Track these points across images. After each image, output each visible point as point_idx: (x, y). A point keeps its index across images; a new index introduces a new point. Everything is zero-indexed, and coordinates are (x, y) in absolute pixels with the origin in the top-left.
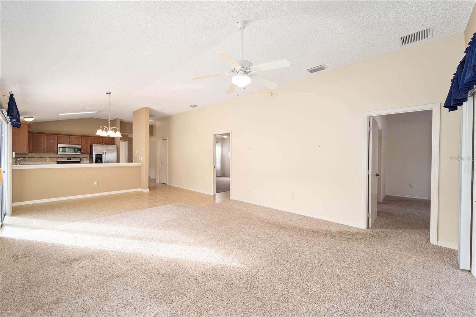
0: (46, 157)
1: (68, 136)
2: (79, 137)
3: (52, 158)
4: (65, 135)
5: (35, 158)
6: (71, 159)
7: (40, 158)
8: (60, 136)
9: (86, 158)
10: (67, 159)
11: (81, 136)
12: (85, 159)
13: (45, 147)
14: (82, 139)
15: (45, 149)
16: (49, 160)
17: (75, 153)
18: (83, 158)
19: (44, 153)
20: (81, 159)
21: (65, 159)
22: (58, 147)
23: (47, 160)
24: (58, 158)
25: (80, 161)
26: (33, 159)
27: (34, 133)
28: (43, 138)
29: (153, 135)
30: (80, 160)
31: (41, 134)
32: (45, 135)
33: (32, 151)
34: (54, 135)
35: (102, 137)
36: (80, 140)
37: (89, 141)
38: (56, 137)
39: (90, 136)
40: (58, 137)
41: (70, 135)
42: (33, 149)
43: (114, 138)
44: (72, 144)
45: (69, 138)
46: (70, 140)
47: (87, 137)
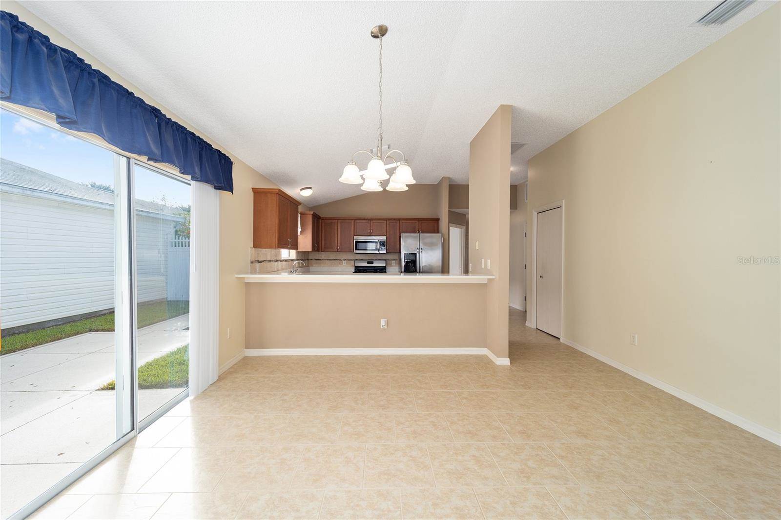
0: (342, 259)
1: (368, 221)
2: (384, 221)
3: (349, 260)
4: (364, 219)
5: (329, 260)
6: (372, 263)
7: (335, 261)
8: (358, 221)
9: (395, 261)
10: (368, 263)
11: (386, 220)
12: (393, 261)
13: (339, 242)
14: (388, 226)
15: (339, 245)
16: (345, 264)
17: (377, 252)
18: (391, 260)
19: (337, 251)
20: (388, 262)
21: (365, 262)
23: (343, 264)
24: (357, 260)
25: (385, 267)
26: (326, 261)
27: (325, 219)
28: (336, 226)
30: (385, 265)
31: (334, 221)
32: (339, 221)
33: (324, 248)
34: (350, 221)
35: (419, 220)
36: (385, 226)
37: (398, 228)
38: (353, 223)
39: (399, 220)
40: (356, 223)
41: (371, 220)
42: (324, 246)
43: (439, 220)
44: (373, 234)
45: (370, 225)
46: (371, 229)
47: (394, 220)
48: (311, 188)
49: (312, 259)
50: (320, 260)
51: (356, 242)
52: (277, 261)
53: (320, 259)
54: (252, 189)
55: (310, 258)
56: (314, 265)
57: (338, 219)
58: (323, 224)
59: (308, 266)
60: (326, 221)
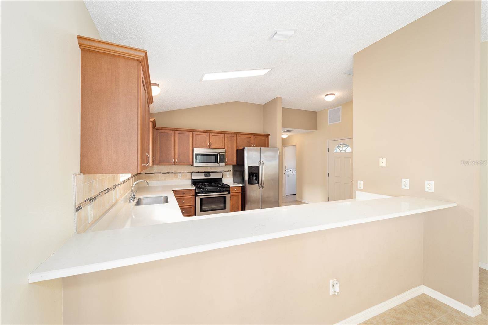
0: (178, 172)
1: (207, 134)
2: (222, 134)
3: (184, 173)
4: (204, 131)
5: (163, 173)
6: (210, 175)
7: (169, 174)
8: (196, 133)
9: (229, 173)
10: (206, 175)
11: (224, 133)
12: (227, 173)
13: (176, 155)
14: (226, 139)
15: (176, 157)
16: (181, 178)
17: (217, 164)
18: (225, 172)
19: (175, 165)
21: (203, 176)
22: (194, 153)
23: (179, 178)
24: (193, 172)
25: (222, 178)
26: (160, 175)
27: (161, 129)
28: (173, 137)
29: (316, 130)
31: (171, 132)
32: (177, 132)
33: (160, 161)
34: (188, 133)
35: (253, 135)
36: (224, 139)
37: (235, 141)
38: (191, 135)
39: (236, 134)
40: (194, 135)
41: (210, 132)
42: (159, 159)
43: (269, 136)
44: (212, 147)
45: (209, 138)
46: (210, 141)
47: (232, 134)
49: (142, 174)
50: (152, 174)
51: (195, 154)
53: (151, 172)
57: (176, 130)
58: (158, 136)
60: (161, 131)
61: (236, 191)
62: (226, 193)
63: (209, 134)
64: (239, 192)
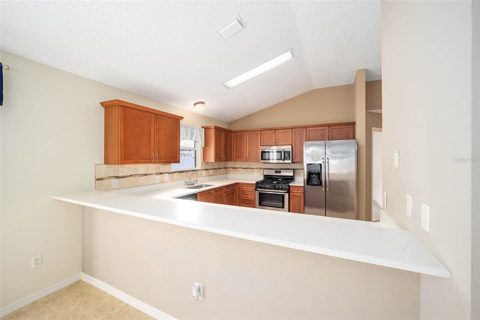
0: (254, 167)
1: (273, 131)
2: (290, 130)
3: (260, 168)
4: (270, 129)
5: (243, 168)
6: (280, 172)
7: (248, 169)
8: (264, 132)
10: (276, 172)
11: (291, 128)
13: (247, 153)
14: (294, 134)
15: (247, 155)
16: (256, 173)
17: (282, 161)
18: (300, 169)
19: (246, 161)
20: (297, 171)
21: (273, 172)
24: (265, 169)
25: (295, 176)
27: (237, 132)
28: (245, 138)
31: (244, 133)
34: (257, 132)
35: (329, 126)
36: (291, 135)
37: (305, 136)
38: (259, 134)
39: (306, 127)
40: (262, 134)
41: (276, 129)
42: (236, 156)
43: (355, 124)
44: (279, 144)
45: (275, 135)
46: (277, 138)
47: (300, 128)
48: (203, 103)
49: (230, 168)
50: (236, 168)
51: (261, 151)
52: (161, 173)
53: (236, 167)
54: (101, 103)
55: (228, 166)
56: (231, 173)
57: (247, 132)
58: (235, 137)
59: (227, 174)
60: (237, 133)
61: (297, 190)
62: (285, 191)
63: (275, 131)
64: (301, 192)
